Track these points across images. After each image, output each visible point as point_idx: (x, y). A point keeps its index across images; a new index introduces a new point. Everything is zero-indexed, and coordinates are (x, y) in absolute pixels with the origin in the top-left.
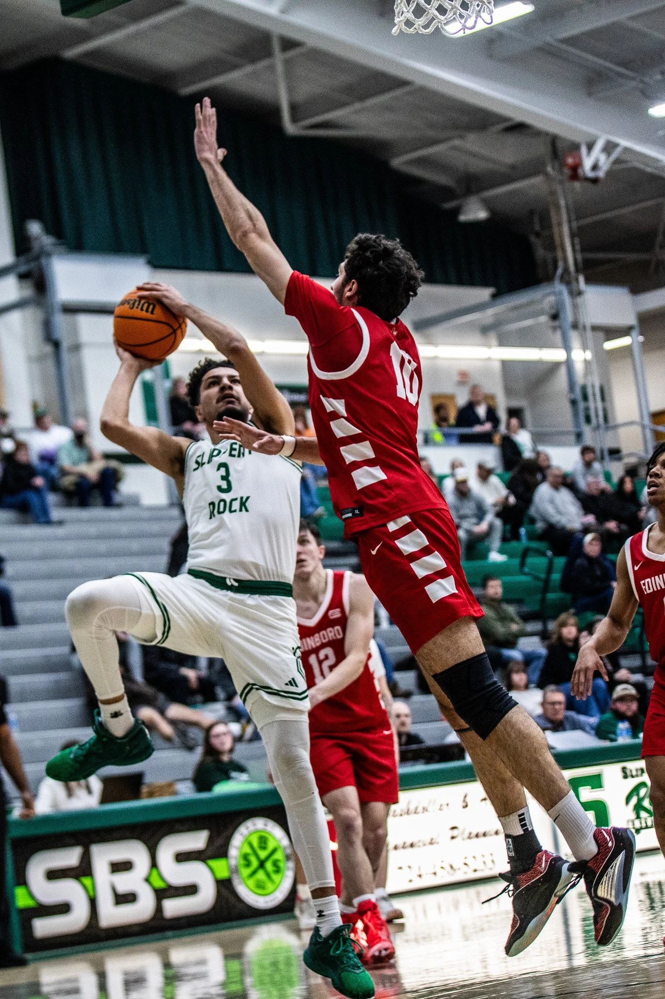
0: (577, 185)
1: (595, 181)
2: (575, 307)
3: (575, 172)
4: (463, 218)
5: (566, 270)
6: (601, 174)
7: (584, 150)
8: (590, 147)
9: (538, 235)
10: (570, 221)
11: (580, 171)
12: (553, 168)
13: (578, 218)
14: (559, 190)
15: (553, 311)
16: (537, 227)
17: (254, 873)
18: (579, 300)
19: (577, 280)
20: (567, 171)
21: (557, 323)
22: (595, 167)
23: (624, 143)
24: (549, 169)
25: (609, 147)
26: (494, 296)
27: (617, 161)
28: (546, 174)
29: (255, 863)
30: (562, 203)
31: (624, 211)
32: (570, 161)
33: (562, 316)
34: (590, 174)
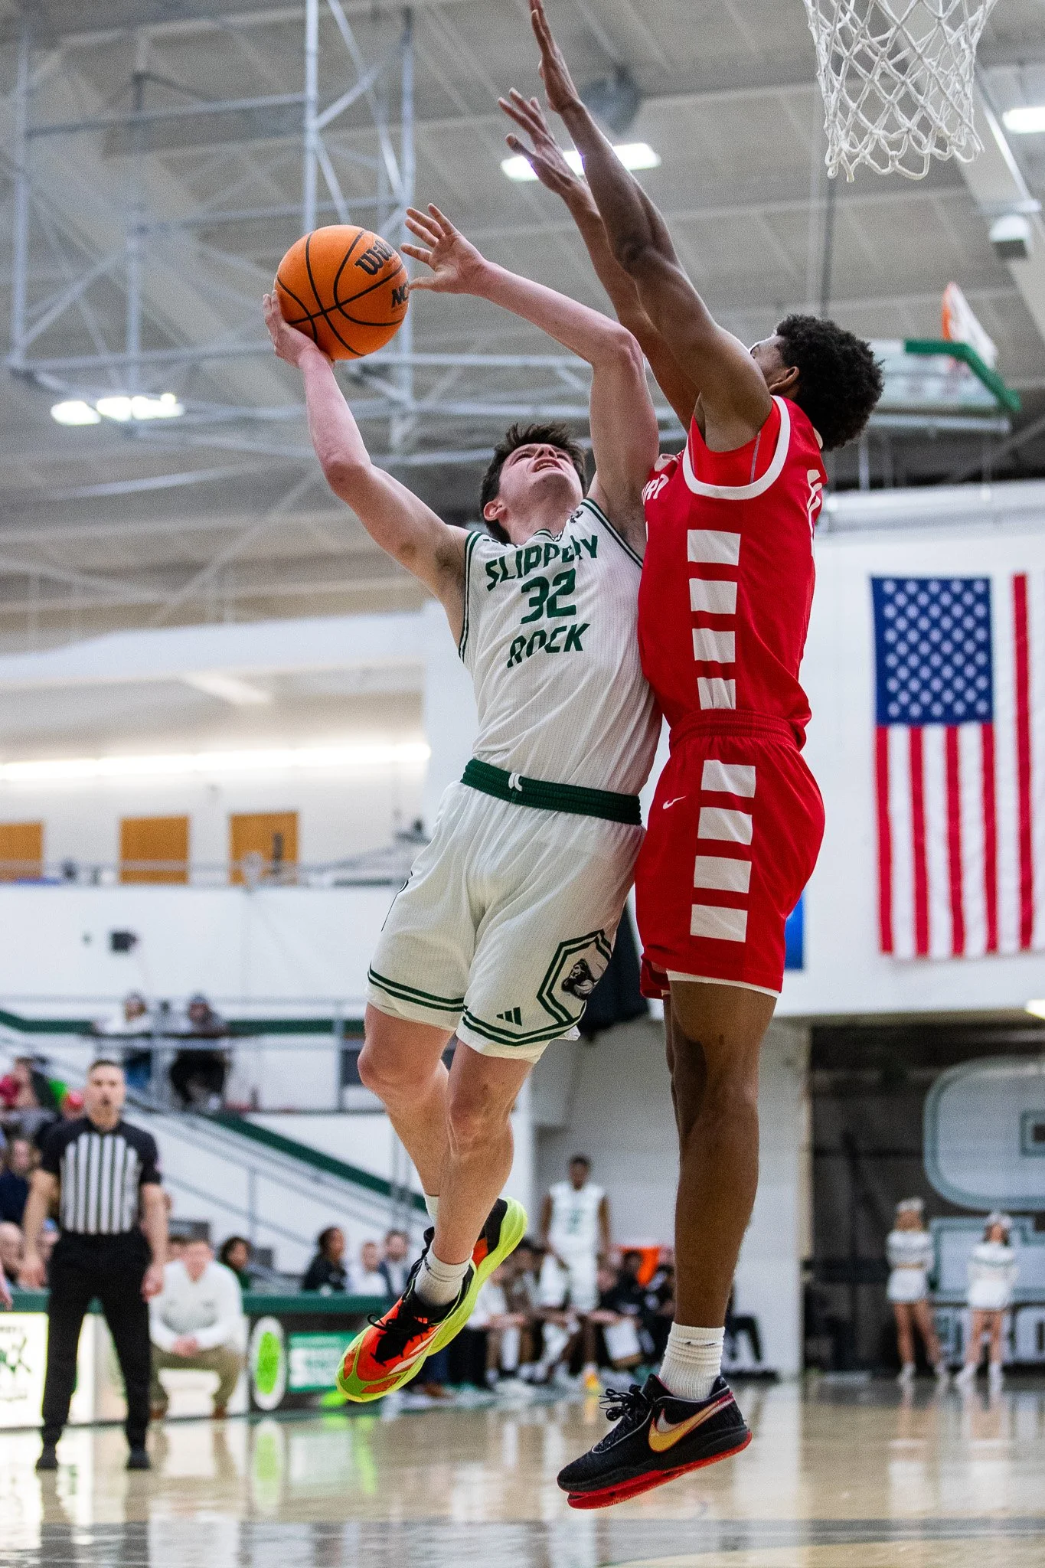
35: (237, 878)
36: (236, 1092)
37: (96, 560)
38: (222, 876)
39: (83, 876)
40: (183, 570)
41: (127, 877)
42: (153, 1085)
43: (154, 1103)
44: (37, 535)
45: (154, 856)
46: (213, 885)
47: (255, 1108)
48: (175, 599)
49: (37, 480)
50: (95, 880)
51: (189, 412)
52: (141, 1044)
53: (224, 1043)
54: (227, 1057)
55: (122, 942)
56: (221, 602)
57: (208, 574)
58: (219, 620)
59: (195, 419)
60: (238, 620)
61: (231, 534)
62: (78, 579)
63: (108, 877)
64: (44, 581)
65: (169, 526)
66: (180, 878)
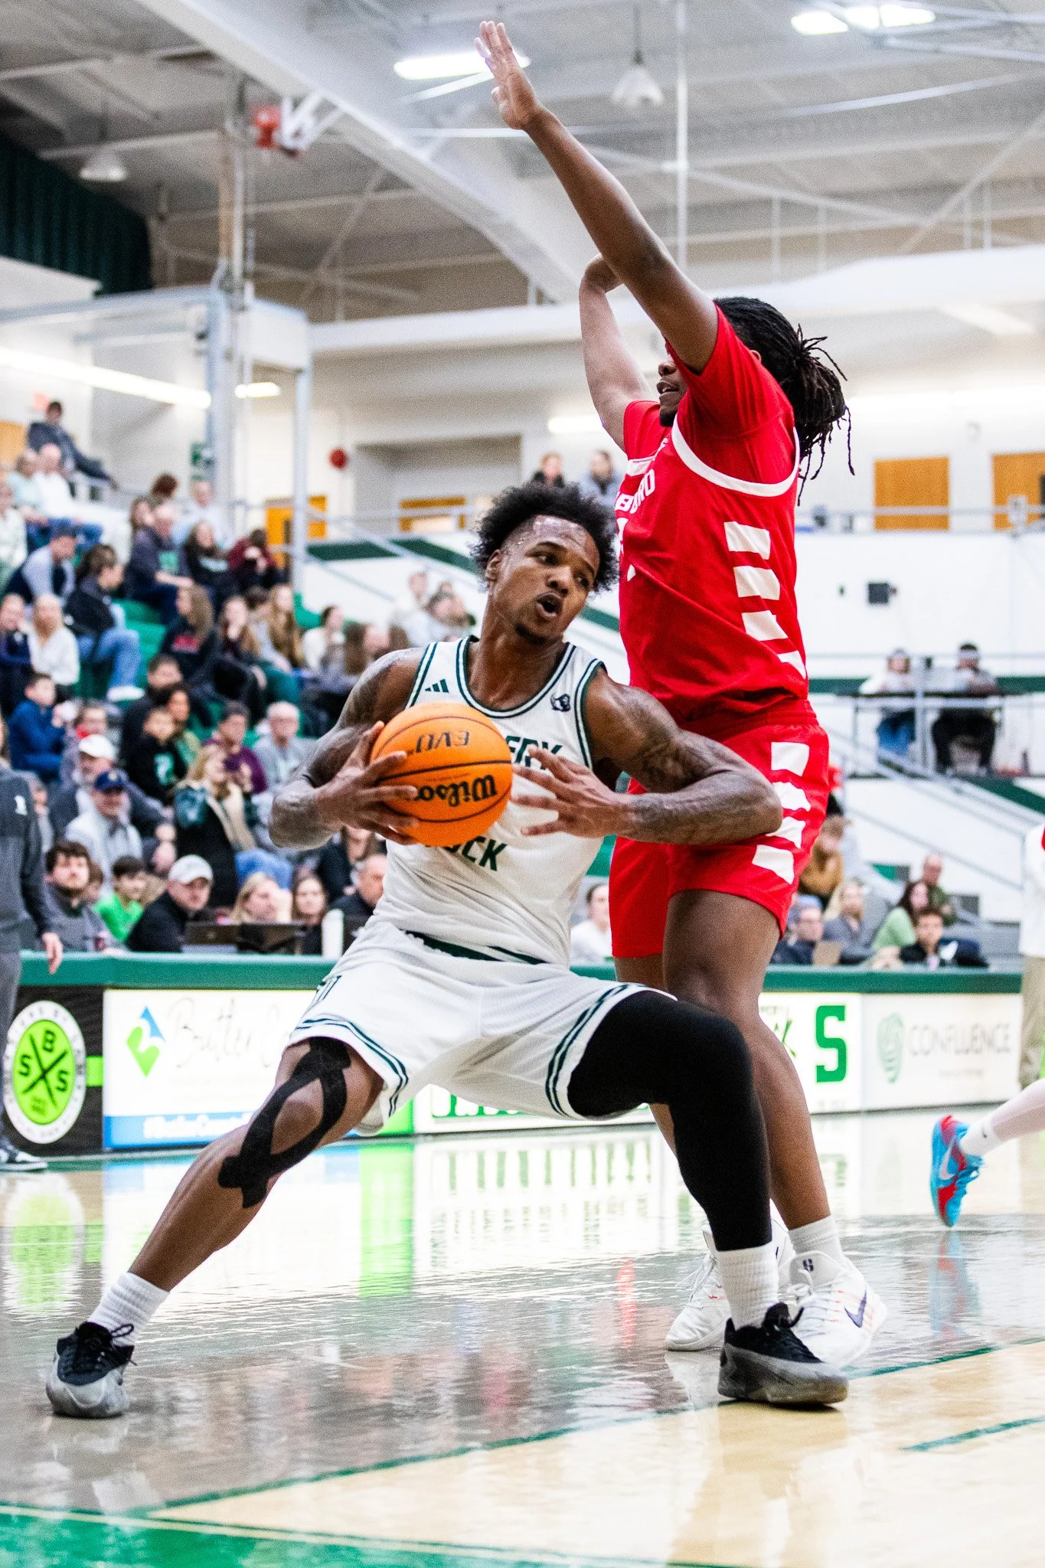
0: (265, 154)
1: (291, 153)
2: (234, 326)
3: (267, 136)
4: (87, 174)
5: (229, 273)
6: (302, 145)
7: (287, 106)
8: (296, 104)
9: (162, 218)
10: (245, 203)
11: (275, 135)
12: (235, 124)
13: (258, 201)
14: (237, 157)
15: (201, 329)
16: (164, 208)
17: (33, 1085)
18: (241, 318)
19: (242, 289)
20: (255, 132)
21: (203, 345)
22: (297, 134)
23: (345, 106)
24: (229, 125)
25: (325, 108)
26: (98, 294)
27: (329, 132)
28: (223, 131)
29: (36, 1072)
30: (239, 176)
31: (290, 206)
32: (264, 118)
33: (212, 336)
34: (289, 142)
35: (1001, 523)
36: (1005, 756)
37: (842, 183)
38: (987, 521)
39: (836, 523)
40: (939, 191)
41: (882, 524)
42: (916, 747)
43: (918, 768)
44: (778, 156)
45: (913, 501)
46: (978, 532)
47: (1025, 772)
48: (928, 222)
49: (776, 97)
50: (849, 528)
51: (939, 17)
52: (899, 704)
53: (992, 702)
54: (996, 717)
55: (879, 593)
56: (978, 225)
57: (964, 194)
58: (977, 244)
59: (948, 26)
60: (995, 245)
61: (987, 150)
62: (823, 203)
63: (863, 523)
64: (785, 204)
65: (919, 143)
66: (941, 523)
